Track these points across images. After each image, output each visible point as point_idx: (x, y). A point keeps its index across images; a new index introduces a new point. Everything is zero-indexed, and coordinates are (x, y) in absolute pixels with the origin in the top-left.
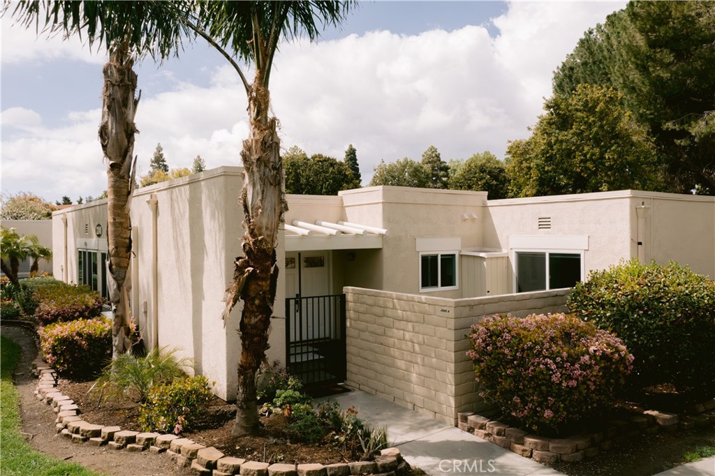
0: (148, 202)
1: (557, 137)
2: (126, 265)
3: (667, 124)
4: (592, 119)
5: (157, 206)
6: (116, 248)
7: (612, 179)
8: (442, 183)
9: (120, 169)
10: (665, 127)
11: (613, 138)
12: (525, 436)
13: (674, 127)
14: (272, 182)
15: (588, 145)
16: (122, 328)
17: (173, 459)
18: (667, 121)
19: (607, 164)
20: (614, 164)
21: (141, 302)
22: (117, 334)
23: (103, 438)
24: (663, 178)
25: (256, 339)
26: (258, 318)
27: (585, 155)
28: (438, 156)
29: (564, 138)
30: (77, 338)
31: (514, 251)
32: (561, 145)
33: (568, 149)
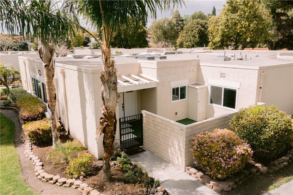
0: (61, 72)
1: (231, 17)
2: (55, 105)
3: (278, 10)
4: (246, 9)
5: (64, 74)
6: (50, 99)
7: (252, 35)
8: (180, 27)
9: (49, 67)
10: (277, 11)
11: (254, 18)
12: (210, 180)
13: (281, 11)
14: (113, 89)
15: (244, 21)
16: (56, 129)
17: (81, 192)
18: (279, 8)
19: (251, 29)
20: (254, 30)
21: (61, 110)
22: (54, 131)
23: (54, 181)
24: (274, 32)
25: (109, 148)
26: (110, 140)
27: (242, 25)
28: (179, 15)
29: (234, 17)
30: (38, 131)
31: (210, 85)
32: (232, 20)
33: (235, 22)
